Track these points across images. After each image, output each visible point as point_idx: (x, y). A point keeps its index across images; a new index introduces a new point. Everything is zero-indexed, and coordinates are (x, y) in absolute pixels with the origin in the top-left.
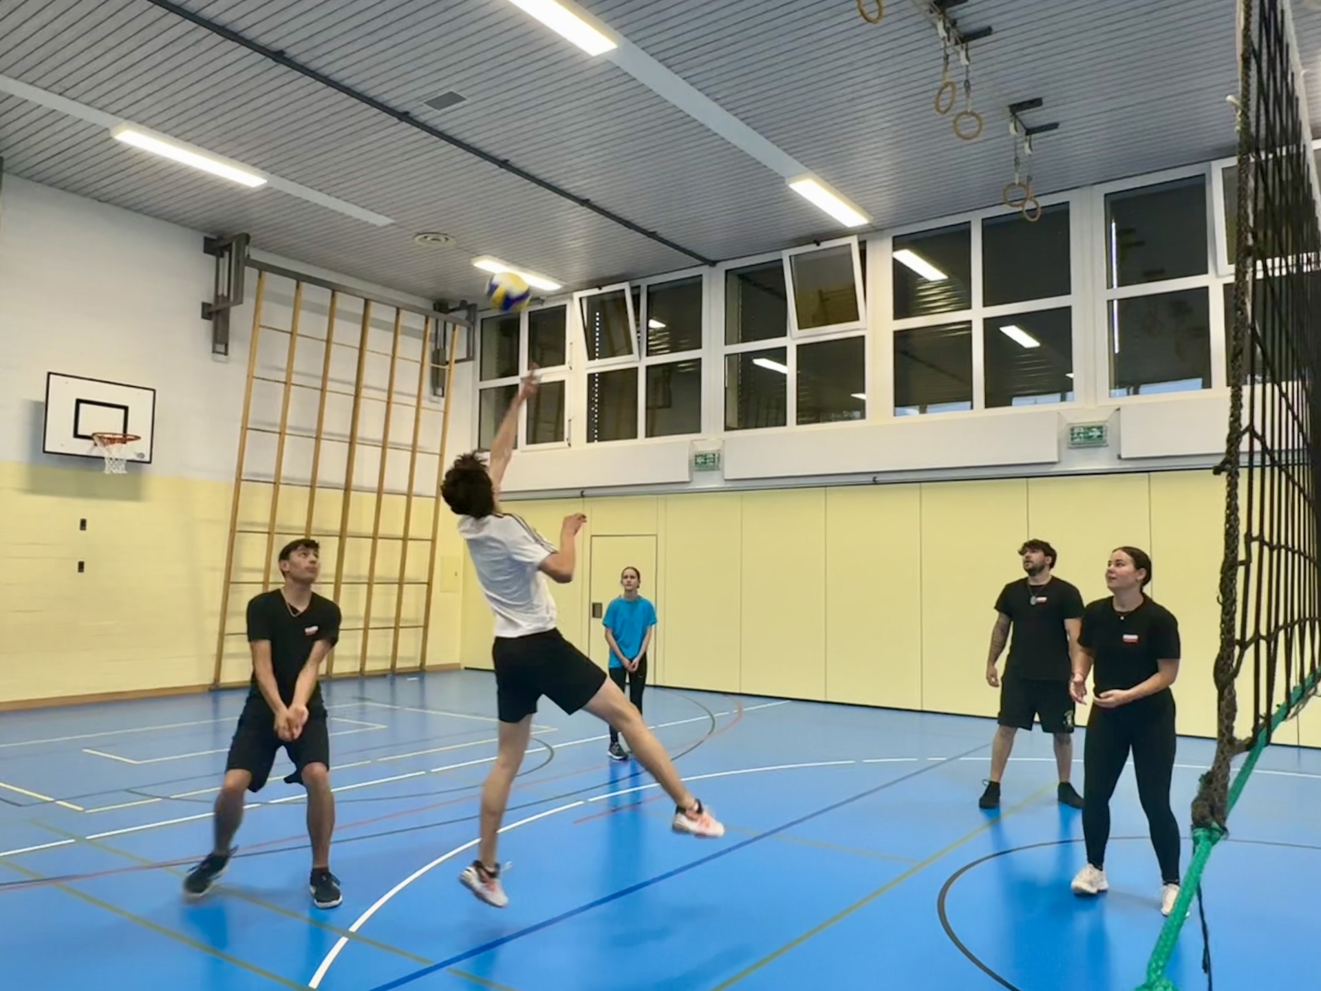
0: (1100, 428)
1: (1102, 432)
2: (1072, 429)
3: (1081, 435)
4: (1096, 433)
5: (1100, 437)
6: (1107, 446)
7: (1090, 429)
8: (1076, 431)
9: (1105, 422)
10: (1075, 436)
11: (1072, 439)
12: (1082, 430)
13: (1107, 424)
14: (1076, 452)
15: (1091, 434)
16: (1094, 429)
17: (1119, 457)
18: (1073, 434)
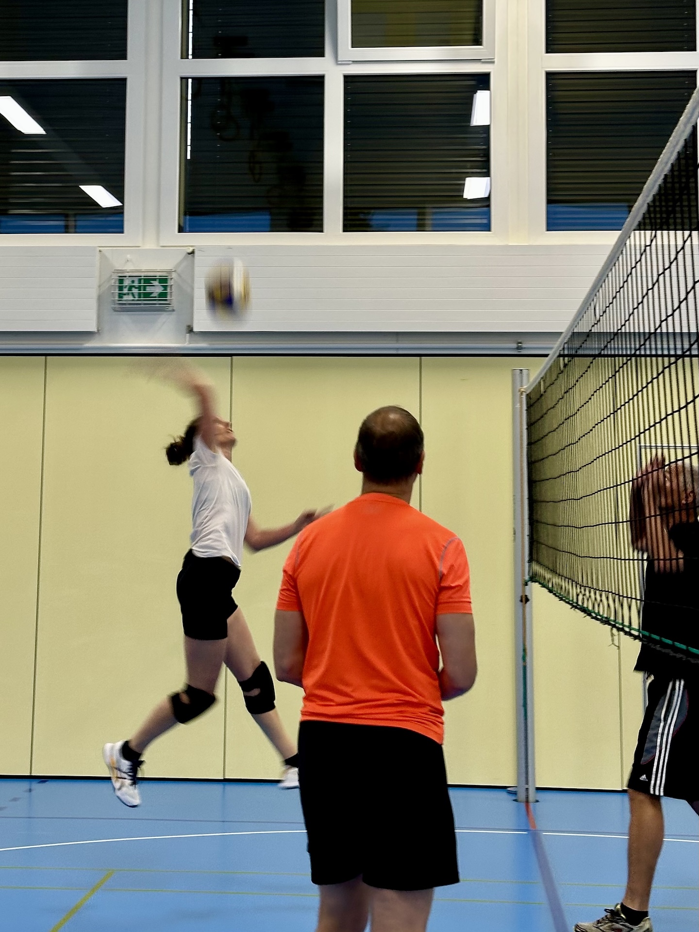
0: (163, 280)
1: (165, 287)
2: (121, 281)
3: (135, 291)
4: (157, 289)
5: (163, 295)
6: (173, 310)
7: (148, 280)
8: (127, 282)
9: (170, 272)
10: (125, 291)
11: (121, 296)
12: (136, 284)
13: (174, 275)
14: (125, 318)
15: (148, 290)
16: (156, 283)
17: (190, 330)
18: (121, 288)
